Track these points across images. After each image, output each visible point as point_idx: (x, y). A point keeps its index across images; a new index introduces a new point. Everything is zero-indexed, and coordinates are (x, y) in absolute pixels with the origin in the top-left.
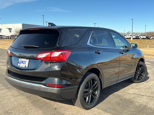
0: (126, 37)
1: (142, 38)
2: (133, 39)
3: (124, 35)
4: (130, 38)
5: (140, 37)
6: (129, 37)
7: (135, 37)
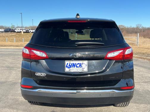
0: (16, 31)
1: (32, 32)
2: (24, 32)
3: (14, 29)
4: (21, 32)
5: (30, 31)
6: (19, 31)
7: (25, 31)
